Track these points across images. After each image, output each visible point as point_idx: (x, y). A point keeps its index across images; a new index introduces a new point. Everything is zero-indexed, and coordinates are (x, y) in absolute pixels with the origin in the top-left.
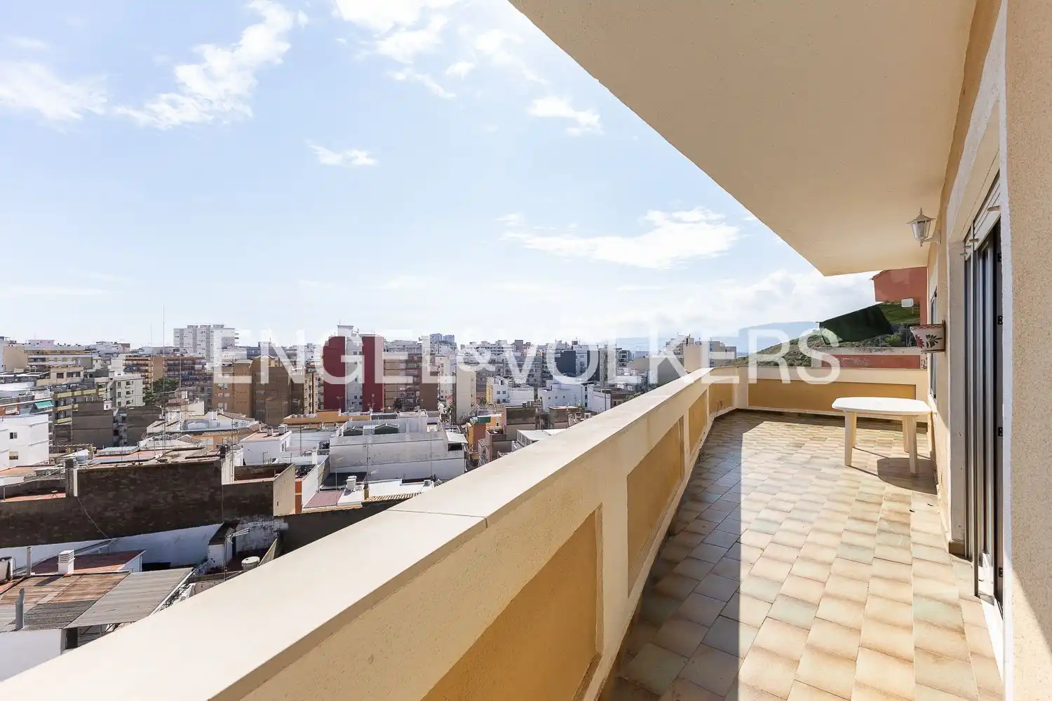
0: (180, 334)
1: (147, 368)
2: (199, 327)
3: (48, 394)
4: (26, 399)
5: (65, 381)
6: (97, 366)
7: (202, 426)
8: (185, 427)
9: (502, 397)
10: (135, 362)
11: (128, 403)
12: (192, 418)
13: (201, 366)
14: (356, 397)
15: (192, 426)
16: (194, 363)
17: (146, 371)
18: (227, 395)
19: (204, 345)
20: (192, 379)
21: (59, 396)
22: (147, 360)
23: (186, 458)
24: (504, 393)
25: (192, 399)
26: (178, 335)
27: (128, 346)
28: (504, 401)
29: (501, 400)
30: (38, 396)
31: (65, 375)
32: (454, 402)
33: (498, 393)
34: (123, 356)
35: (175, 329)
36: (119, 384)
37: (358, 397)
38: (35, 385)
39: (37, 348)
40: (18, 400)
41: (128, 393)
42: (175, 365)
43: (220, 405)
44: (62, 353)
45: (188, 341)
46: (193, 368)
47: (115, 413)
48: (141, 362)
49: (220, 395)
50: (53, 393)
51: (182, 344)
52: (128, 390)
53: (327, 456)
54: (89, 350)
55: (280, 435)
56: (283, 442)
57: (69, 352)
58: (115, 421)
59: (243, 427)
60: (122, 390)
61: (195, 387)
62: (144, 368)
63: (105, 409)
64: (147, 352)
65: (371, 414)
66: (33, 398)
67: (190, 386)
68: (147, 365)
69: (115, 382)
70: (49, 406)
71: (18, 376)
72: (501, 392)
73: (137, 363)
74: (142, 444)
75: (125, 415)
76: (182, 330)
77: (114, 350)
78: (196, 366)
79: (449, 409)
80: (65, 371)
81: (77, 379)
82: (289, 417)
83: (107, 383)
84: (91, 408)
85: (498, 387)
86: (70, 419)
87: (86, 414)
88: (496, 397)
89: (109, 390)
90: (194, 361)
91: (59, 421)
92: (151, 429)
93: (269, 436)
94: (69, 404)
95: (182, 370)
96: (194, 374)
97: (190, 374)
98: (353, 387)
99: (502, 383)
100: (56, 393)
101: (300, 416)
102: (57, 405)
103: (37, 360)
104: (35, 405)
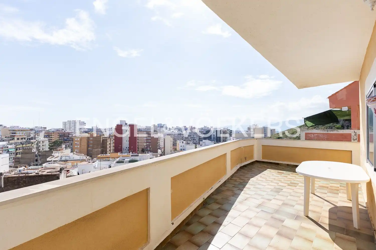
0: (65, 124)
1: (52, 136)
2: (72, 121)
3: (13, 146)
4: (5, 148)
5: (20, 141)
6: (32, 135)
10: (48, 134)
11: (43, 149)
12: (64, 155)
13: (71, 136)
14: (126, 148)
15: (63, 159)
16: (69, 135)
17: (52, 137)
18: (78, 147)
19: (73, 128)
20: (68, 141)
21: (17, 146)
22: (52, 133)
23: (47, 172)
24: (183, 146)
25: (66, 148)
26: (64, 124)
27: (46, 128)
29: (182, 149)
30: (10, 146)
31: (20, 139)
32: (164, 150)
34: (44, 132)
35: (63, 122)
36: (40, 142)
37: (128, 148)
38: (9, 142)
39: (14, 129)
40: (2, 148)
41: (43, 145)
42: (62, 135)
43: (76, 150)
44: (22, 131)
45: (67, 126)
46: (69, 136)
47: (36, 153)
48: (50, 134)
49: (76, 146)
50: (15, 145)
51: (65, 127)
54: (32, 130)
55: (94, 162)
56: (94, 165)
57: (24, 130)
58: (36, 156)
59: (83, 159)
60: (41, 144)
61: (69, 143)
62: (50, 136)
63: (33, 151)
64: (53, 130)
65: (131, 154)
66: (8, 147)
67: (67, 143)
68: (52, 135)
69: (38, 141)
70: (13, 150)
71: (3, 139)
73: (48, 135)
74: (44, 165)
75: (40, 154)
76: (65, 122)
77: (41, 129)
78: (70, 136)
79: (163, 152)
80: (20, 137)
81: (24, 140)
82: (100, 155)
83: (35, 142)
84: (27, 151)
85: (181, 144)
86: (20, 155)
87: (26, 153)
88: (180, 148)
89: (36, 145)
90: (69, 134)
91: (17, 156)
92: (48, 159)
93: (89, 163)
94: (21, 150)
95: (65, 137)
96: (69, 139)
97: (67, 138)
98: (126, 144)
99: (183, 143)
100: (16, 145)
101: (105, 155)
102: (17, 150)
103: (12, 133)
104: (8, 150)
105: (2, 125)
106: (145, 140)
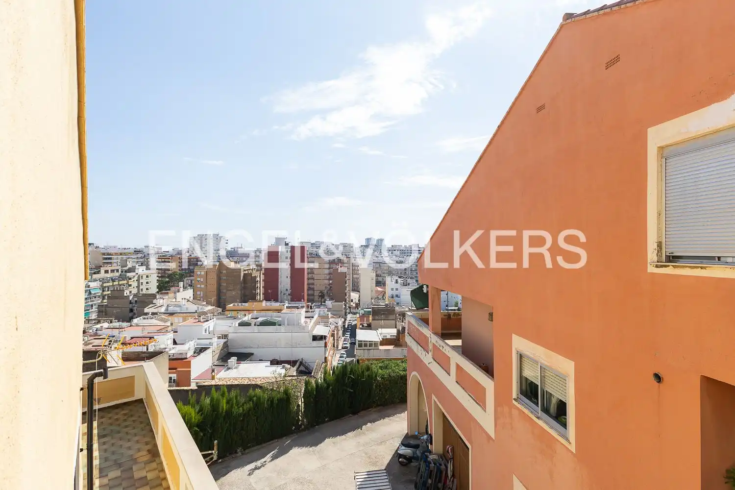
3: (98, 284)
5: (109, 275)
6: (130, 265)
7: (178, 310)
8: (167, 310)
9: (395, 293)
10: (162, 260)
11: (147, 289)
14: (287, 290)
15: (171, 309)
18: (203, 286)
21: (105, 285)
24: (397, 289)
25: (185, 288)
28: (397, 296)
29: (394, 296)
30: (92, 285)
31: (110, 272)
33: (392, 289)
36: (142, 276)
37: (289, 290)
39: (109, 251)
41: (147, 283)
43: (198, 293)
47: (131, 298)
48: (166, 260)
49: (199, 286)
50: (101, 283)
52: (147, 281)
53: (226, 340)
54: (138, 251)
55: (207, 321)
56: (205, 327)
58: (131, 303)
60: (144, 281)
63: (125, 295)
65: (287, 305)
66: (89, 286)
69: (139, 276)
70: (98, 292)
72: (395, 289)
74: (135, 321)
75: (136, 299)
80: (110, 269)
81: (116, 274)
82: (231, 305)
84: (117, 295)
85: (393, 285)
86: (107, 301)
87: (115, 298)
89: (135, 281)
92: (146, 310)
93: (199, 321)
94: (110, 290)
98: (285, 282)
99: (397, 282)
100: (103, 283)
101: (240, 304)
102: (103, 291)
103: (106, 259)
104: (90, 291)
105: (93, 244)
106: (326, 275)
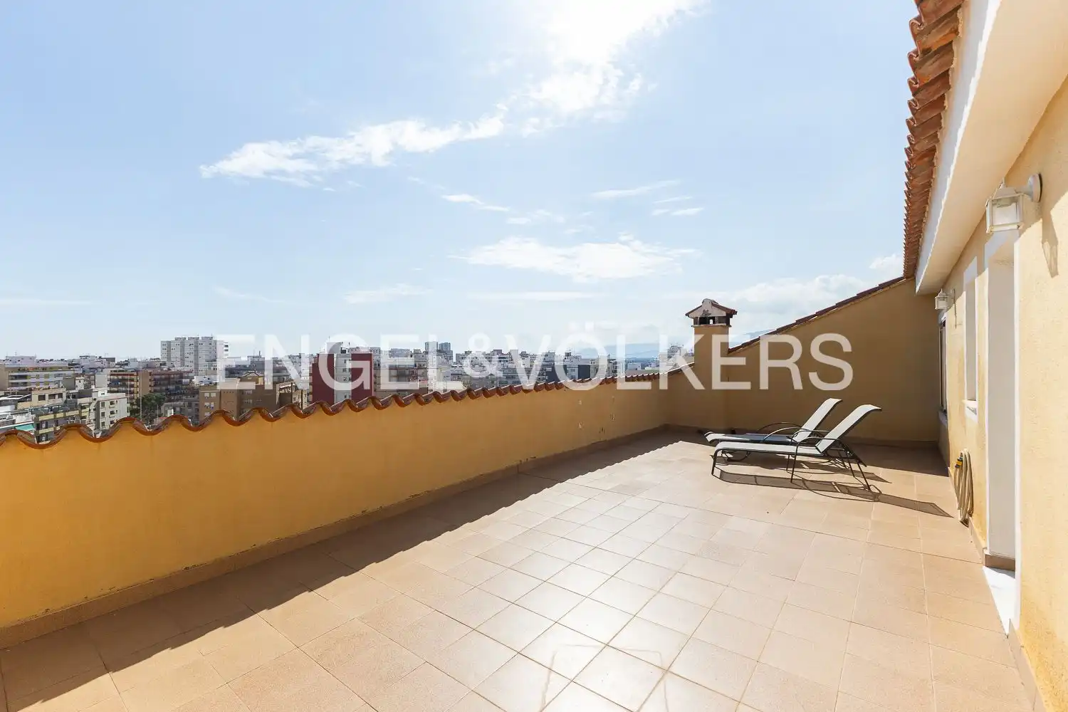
0: (167, 346)
1: (132, 383)
2: (187, 339)
3: (29, 418)
4: (7, 423)
5: (46, 403)
11: (112, 422)
13: (188, 380)
16: (182, 377)
17: (132, 386)
19: (192, 358)
20: (179, 394)
21: (41, 418)
22: (133, 375)
26: (165, 347)
27: (113, 360)
30: (19, 419)
31: (47, 397)
34: (107, 371)
35: (162, 342)
36: (103, 404)
38: (16, 408)
42: (161, 379)
44: (44, 369)
45: (176, 354)
46: (180, 382)
51: (169, 358)
52: (111, 410)
54: (72, 365)
57: (51, 369)
60: (106, 410)
61: (182, 403)
62: (129, 383)
64: (132, 366)
66: (13, 422)
67: (177, 400)
68: (132, 380)
69: (98, 402)
70: (30, 430)
73: (122, 378)
76: (169, 343)
77: (99, 364)
78: (184, 380)
81: (58, 401)
83: (90, 404)
89: (92, 411)
90: (181, 375)
94: (51, 427)
95: (169, 384)
96: (182, 389)
97: (177, 388)
100: (38, 416)
102: (39, 427)
103: (16, 377)
